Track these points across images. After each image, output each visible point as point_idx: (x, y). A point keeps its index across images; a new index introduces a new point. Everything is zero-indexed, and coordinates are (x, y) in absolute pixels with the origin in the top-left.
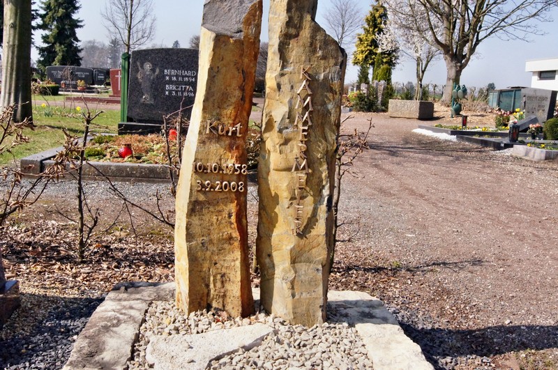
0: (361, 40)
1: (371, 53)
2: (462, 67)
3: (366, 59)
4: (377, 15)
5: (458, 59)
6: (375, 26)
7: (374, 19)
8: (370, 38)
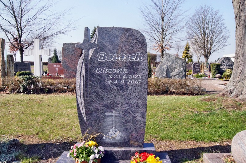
0: (184, 53)
1: (187, 55)
2: (208, 59)
3: (185, 57)
4: (187, 47)
5: (207, 57)
6: (187, 49)
7: (187, 48)
8: (186, 52)
